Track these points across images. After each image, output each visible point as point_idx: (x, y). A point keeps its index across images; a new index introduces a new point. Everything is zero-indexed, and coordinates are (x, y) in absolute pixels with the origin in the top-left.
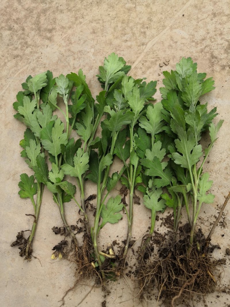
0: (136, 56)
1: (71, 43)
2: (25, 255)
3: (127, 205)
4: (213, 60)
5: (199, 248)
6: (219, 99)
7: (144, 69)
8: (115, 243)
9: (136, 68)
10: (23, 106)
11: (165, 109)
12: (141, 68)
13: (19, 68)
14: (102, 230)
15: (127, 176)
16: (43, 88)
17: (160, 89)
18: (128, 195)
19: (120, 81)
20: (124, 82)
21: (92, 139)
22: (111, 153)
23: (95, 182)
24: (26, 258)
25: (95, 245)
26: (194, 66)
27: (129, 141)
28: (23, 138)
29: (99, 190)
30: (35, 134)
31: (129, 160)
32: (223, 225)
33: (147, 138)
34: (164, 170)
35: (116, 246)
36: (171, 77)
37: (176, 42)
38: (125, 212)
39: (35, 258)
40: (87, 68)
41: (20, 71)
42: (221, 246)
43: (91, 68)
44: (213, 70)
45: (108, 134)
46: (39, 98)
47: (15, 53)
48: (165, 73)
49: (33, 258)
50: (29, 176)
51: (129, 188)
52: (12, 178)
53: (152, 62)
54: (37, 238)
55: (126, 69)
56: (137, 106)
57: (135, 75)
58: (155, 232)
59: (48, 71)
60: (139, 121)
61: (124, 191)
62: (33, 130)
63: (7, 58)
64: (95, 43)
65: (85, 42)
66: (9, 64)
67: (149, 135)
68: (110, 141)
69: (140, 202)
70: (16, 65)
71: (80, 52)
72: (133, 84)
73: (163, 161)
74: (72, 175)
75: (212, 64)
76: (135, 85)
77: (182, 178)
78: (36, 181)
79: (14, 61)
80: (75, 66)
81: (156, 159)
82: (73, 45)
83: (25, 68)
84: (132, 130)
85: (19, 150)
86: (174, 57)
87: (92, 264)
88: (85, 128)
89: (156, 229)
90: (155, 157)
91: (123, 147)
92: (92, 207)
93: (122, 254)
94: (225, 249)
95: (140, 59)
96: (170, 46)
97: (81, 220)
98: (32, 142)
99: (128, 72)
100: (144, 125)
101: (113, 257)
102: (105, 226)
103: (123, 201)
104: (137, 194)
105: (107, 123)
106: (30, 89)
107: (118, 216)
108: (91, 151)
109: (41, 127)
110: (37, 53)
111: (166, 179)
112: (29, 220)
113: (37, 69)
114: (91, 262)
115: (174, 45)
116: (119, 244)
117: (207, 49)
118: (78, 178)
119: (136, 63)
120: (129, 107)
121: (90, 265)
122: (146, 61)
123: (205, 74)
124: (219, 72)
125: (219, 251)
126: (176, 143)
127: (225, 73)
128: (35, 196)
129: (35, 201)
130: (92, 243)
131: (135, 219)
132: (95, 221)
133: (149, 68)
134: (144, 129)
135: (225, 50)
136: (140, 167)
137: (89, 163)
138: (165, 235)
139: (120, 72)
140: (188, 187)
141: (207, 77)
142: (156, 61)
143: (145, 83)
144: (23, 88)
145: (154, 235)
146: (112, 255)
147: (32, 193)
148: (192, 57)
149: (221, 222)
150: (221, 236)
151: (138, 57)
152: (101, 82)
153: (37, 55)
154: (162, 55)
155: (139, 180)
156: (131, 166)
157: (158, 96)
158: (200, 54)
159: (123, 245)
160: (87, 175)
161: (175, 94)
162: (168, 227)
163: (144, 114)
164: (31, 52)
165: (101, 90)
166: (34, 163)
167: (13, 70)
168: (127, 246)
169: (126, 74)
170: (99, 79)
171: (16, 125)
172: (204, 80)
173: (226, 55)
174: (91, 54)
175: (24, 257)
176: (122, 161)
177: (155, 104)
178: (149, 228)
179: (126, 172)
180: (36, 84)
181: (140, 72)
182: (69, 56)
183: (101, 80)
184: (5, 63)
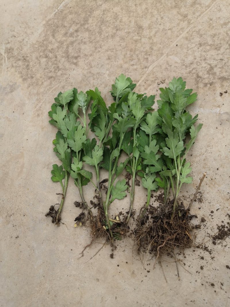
0: (140, 77)
1: (91, 67)
2: (55, 221)
3: (130, 187)
4: (198, 79)
5: (180, 215)
6: (201, 109)
7: (146, 86)
8: (121, 213)
9: (140, 85)
10: (56, 114)
11: (160, 116)
12: (144, 86)
13: (53, 86)
14: (112, 204)
15: (131, 166)
16: (70, 101)
17: (157, 101)
18: (131, 179)
19: (127, 96)
20: (130, 97)
21: (106, 138)
22: (119, 148)
23: (107, 170)
24: (57, 224)
25: (106, 213)
26: (184, 84)
27: (133, 140)
28: (55, 138)
29: (110, 175)
30: (64, 136)
31: (132, 154)
32: (200, 201)
33: (146, 138)
34: (157, 161)
35: (122, 215)
36: (165, 92)
37: (171, 66)
38: (129, 192)
39: (63, 224)
40: (103, 85)
41: (53, 89)
42: (198, 216)
43: (106, 86)
44: (197, 87)
45: (117, 135)
46: (67, 109)
47: (50, 75)
48: (161, 89)
49: (61, 224)
50: (59, 166)
51: (132, 175)
52: (46, 167)
53: (152, 81)
54: (64, 210)
55: (132, 86)
56: (139, 114)
57: (139, 91)
58: (150, 206)
59: (75, 88)
60: (141, 125)
61: (129, 176)
62: (62, 132)
63: (44, 78)
64: (110, 66)
65: (102, 66)
66: (45, 84)
67: (148, 135)
68: (118, 140)
69: (140, 184)
70: (51, 84)
71: (98, 73)
72: (136, 98)
73: (157, 154)
74: (90, 165)
75: (197, 82)
76: (137, 99)
77: (170, 166)
78: (64, 170)
79: (49, 81)
80: (95, 84)
81: (152, 152)
82: (93, 68)
83: (57, 86)
84: (135, 132)
85: (52, 147)
86: (169, 77)
87: (104, 227)
88: (101, 130)
89: (151, 204)
90: (152, 151)
91: (129, 145)
92: (105, 187)
93: (125, 221)
94: (201, 218)
95: (143, 79)
96: (166, 68)
97: (96, 197)
98: (61, 141)
99: (134, 88)
100: (144, 128)
101: (119, 222)
102: (114, 202)
103: (128, 183)
104: (138, 178)
105: (116, 126)
106: (61, 102)
107: (124, 194)
108: (105, 147)
109: (68, 130)
110: (66, 74)
111: (158, 167)
112: (59, 198)
113: (66, 87)
114: (103, 226)
115: (169, 68)
116: (123, 214)
117: (194, 71)
118: (95, 166)
119: (140, 82)
120: (133, 115)
121: (103, 228)
122: (147, 80)
123: (192, 90)
124: (203, 88)
125: (197, 219)
126: (166, 141)
127: (206, 89)
128: (63, 181)
129: (63, 184)
130: (104, 213)
131: (136, 196)
132: (107, 198)
133: (150, 85)
134: (144, 131)
135: (208, 71)
136: (141, 159)
137: (104, 155)
138: (158, 208)
139: (127, 89)
140: (173, 172)
141: (193, 92)
142: (155, 80)
143: (146, 97)
144: (56, 102)
145: (149, 208)
146: (118, 221)
147: (61, 178)
148: (182, 77)
149: (199, 199)
150: (198, 209)
151: (141, 77)
152: (113, 96)
153: (66, 76)
154: (159, 75)
155: (140, 168)
156: (134, 158)
157: (155, 106)
158: (189, 75)
159: (127, 215)
160: (101, 164)
161: (168, 105)
162: (160, 202)
163: (144, 120)
164: (62, 74)
165: (113, 102)
166: (63, 156)
167: (48, 87)
168: (129, 215)
169: (132, 90)
170: (112, 94)
171: (50, 128)
172: (191, 94)
173: (208, 75)
174: (106, 76)
175: (55, 223)
176: (127, 155)
177: (153, 113)
178: (146, 203)
179: (130, 162)
180: (66, 98)
181: (143, 88)
182: (90, 77)
183: (113, 95)
184: (42, 82)
